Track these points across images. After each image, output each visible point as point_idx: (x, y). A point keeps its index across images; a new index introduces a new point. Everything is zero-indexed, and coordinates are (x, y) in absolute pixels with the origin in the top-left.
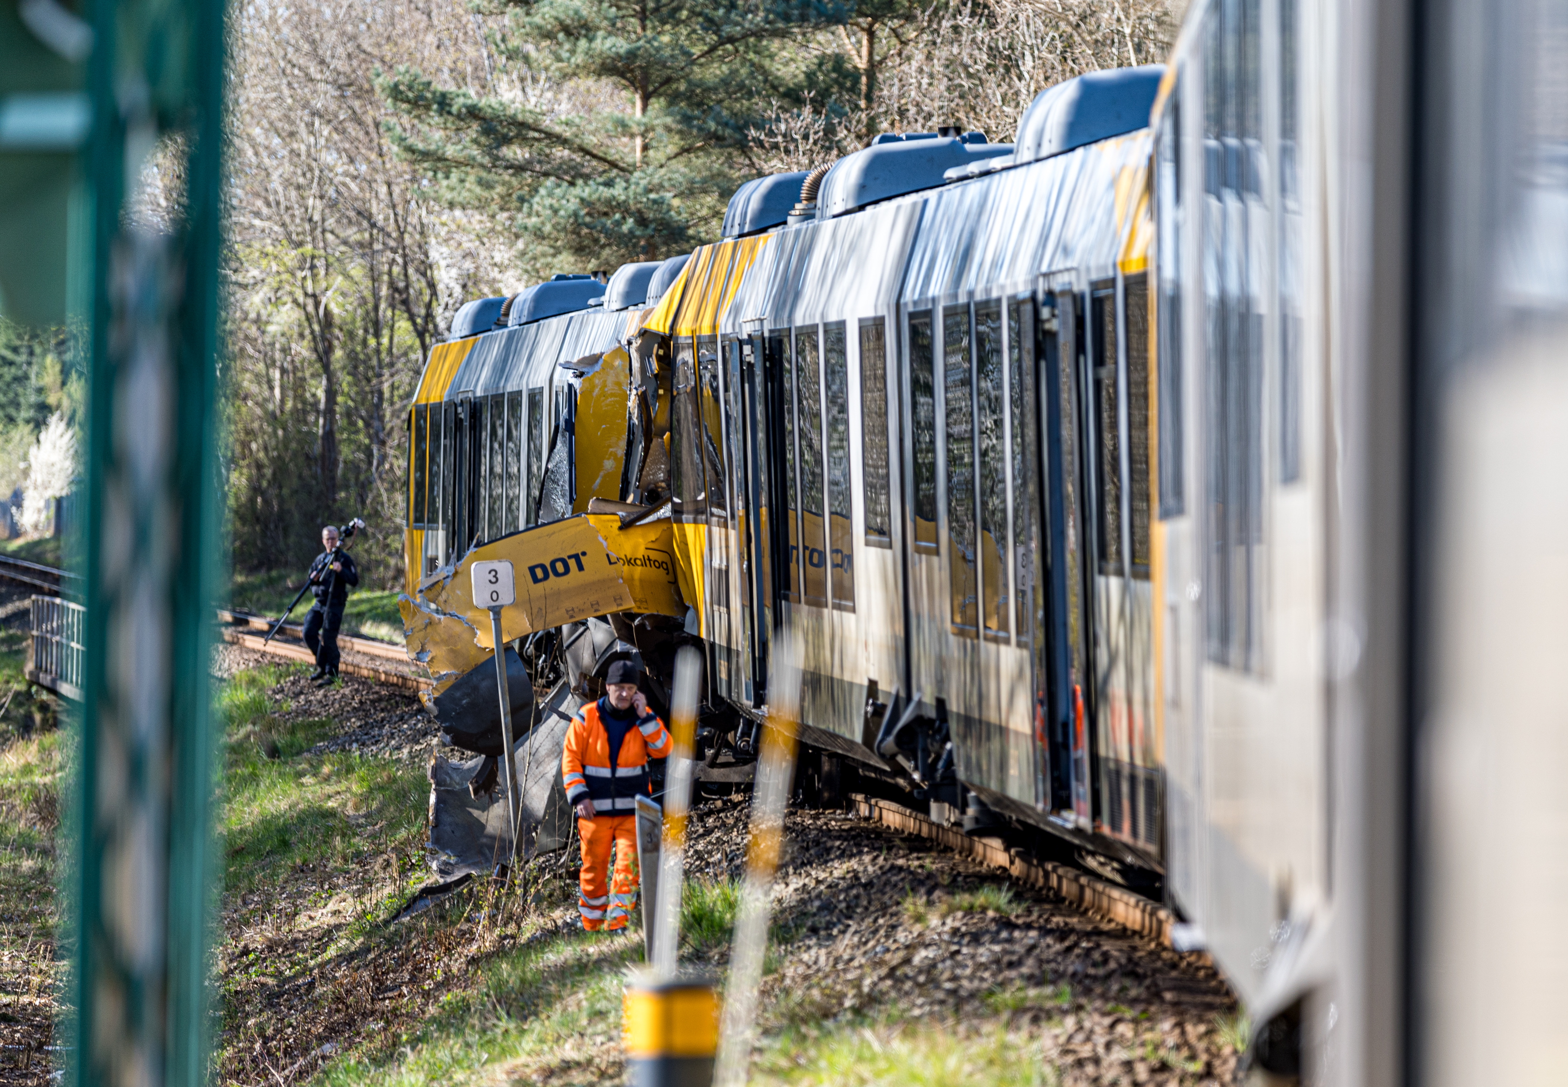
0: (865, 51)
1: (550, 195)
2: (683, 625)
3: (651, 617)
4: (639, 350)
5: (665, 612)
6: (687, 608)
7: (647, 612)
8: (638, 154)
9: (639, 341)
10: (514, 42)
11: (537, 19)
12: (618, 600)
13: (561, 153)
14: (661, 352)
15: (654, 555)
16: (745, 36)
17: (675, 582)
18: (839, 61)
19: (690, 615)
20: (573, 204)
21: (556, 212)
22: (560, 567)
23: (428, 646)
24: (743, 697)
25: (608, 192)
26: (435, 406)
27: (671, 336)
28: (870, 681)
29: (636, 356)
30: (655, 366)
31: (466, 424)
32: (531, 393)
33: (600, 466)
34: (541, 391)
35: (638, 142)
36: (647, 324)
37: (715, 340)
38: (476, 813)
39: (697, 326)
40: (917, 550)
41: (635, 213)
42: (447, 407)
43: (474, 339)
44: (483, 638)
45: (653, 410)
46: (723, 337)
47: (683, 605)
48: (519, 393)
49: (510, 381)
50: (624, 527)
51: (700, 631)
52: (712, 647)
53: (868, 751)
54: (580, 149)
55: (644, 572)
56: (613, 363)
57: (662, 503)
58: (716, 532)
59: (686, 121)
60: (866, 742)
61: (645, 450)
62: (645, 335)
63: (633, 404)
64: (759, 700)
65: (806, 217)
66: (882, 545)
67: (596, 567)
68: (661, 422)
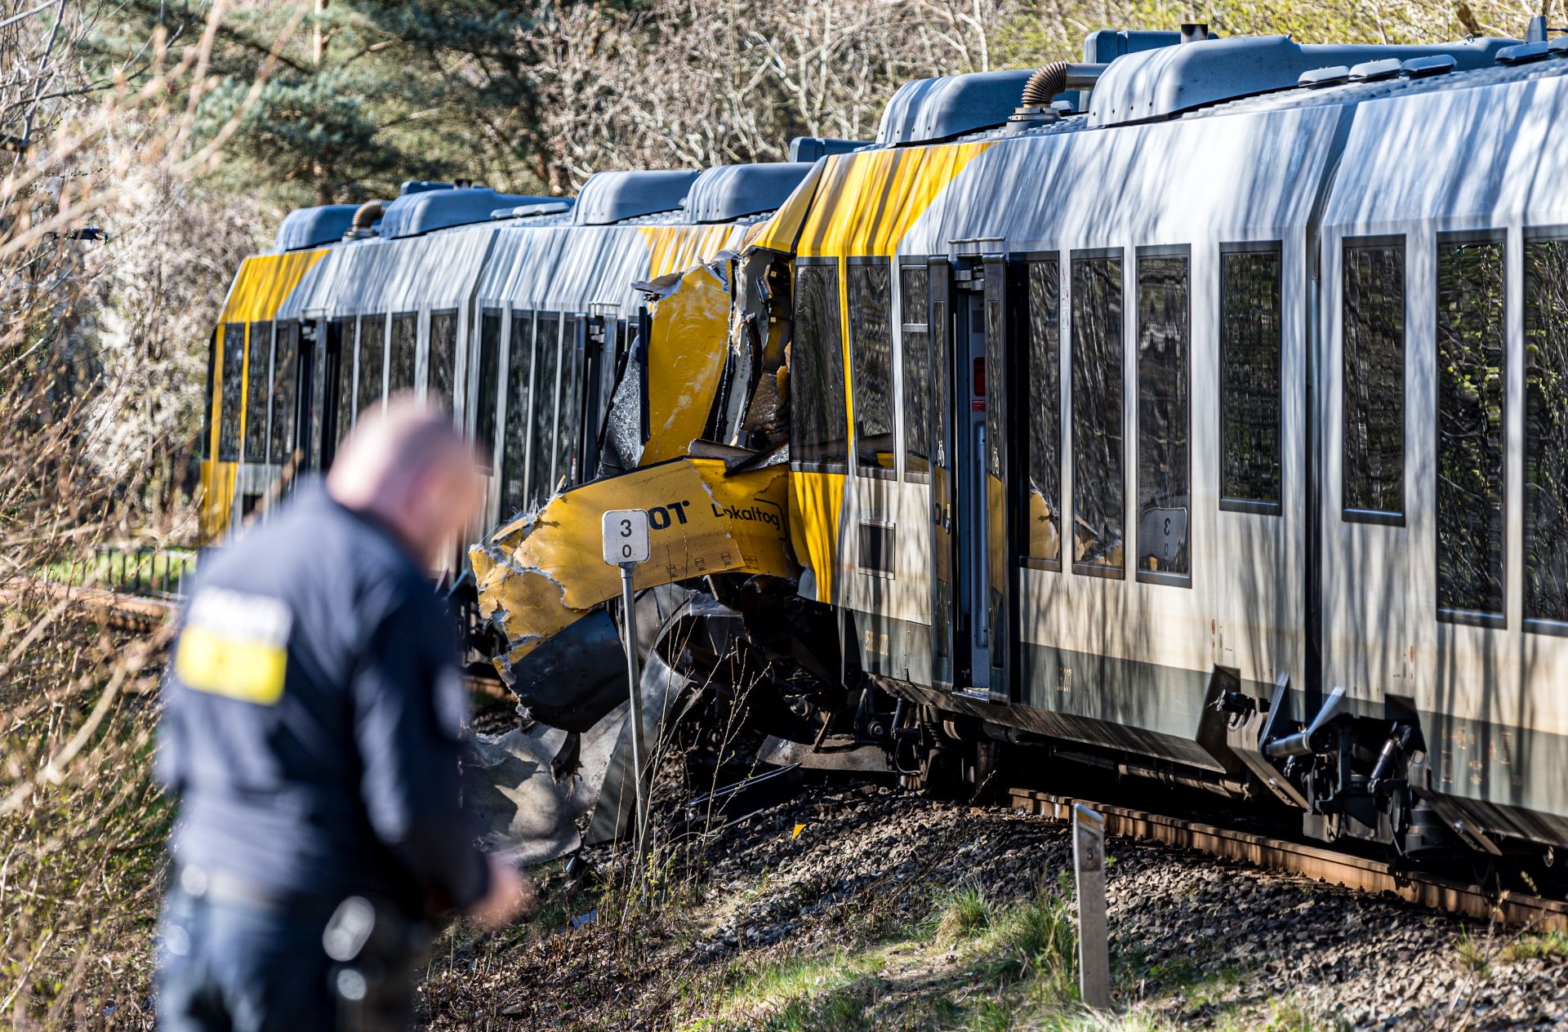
1: (228, 94)
2: (797, 589)
3: (761, 578)
4: (746, 270)
5: (776, 573)
6: (802, 569)
7: (757, 572)
8: (319, 54)
9: (747, 261)
12: (726, 557)
13: (234, 49)
14: (774, 274)
15: (763, 507)
17: (786, 539)
19: (804, 577)
20: (253, 107)
21: (235, 115)
22: (659, 518)
23: (505, 605)
24: (921, 676)
25: (290, 94)
26: (263, 327)
27: (793, 256)
28: (1219, 670)
29: (741, 276)
30: (768, 290)
31: (322, 346)
32: (435, 316)
33: (673, 401)
34: (454, 314)
35: (317, 40)
36: (758, 242)
37: (884, 262)
38: (508, 793)
39: (848, 246)
40: (1347, 518)
41: (322, 118)
42: (284, 328)
43: (320, 251)
44: (571, 597)
45: (765, 339)
46: (904, 260)
47: (796, 565)
48: (414, 316)
49: (396, 299)
50: (731, 473)
51: (821, 594)
52: (850, 615)
53: (1199, 750)
54: (255, 45)
55: (753, 526)
56: (699, 284)
57: (774, 448)
58: (869, 483)
59: (375, 16)
60: (1201, 740)
61: (753, 386)
62: (754, 253)
63: (736, 332)
64: (963, 681)
65: (1031, 123)
66: (1262, 511)
67: (700, 519)
68: (772, 354)
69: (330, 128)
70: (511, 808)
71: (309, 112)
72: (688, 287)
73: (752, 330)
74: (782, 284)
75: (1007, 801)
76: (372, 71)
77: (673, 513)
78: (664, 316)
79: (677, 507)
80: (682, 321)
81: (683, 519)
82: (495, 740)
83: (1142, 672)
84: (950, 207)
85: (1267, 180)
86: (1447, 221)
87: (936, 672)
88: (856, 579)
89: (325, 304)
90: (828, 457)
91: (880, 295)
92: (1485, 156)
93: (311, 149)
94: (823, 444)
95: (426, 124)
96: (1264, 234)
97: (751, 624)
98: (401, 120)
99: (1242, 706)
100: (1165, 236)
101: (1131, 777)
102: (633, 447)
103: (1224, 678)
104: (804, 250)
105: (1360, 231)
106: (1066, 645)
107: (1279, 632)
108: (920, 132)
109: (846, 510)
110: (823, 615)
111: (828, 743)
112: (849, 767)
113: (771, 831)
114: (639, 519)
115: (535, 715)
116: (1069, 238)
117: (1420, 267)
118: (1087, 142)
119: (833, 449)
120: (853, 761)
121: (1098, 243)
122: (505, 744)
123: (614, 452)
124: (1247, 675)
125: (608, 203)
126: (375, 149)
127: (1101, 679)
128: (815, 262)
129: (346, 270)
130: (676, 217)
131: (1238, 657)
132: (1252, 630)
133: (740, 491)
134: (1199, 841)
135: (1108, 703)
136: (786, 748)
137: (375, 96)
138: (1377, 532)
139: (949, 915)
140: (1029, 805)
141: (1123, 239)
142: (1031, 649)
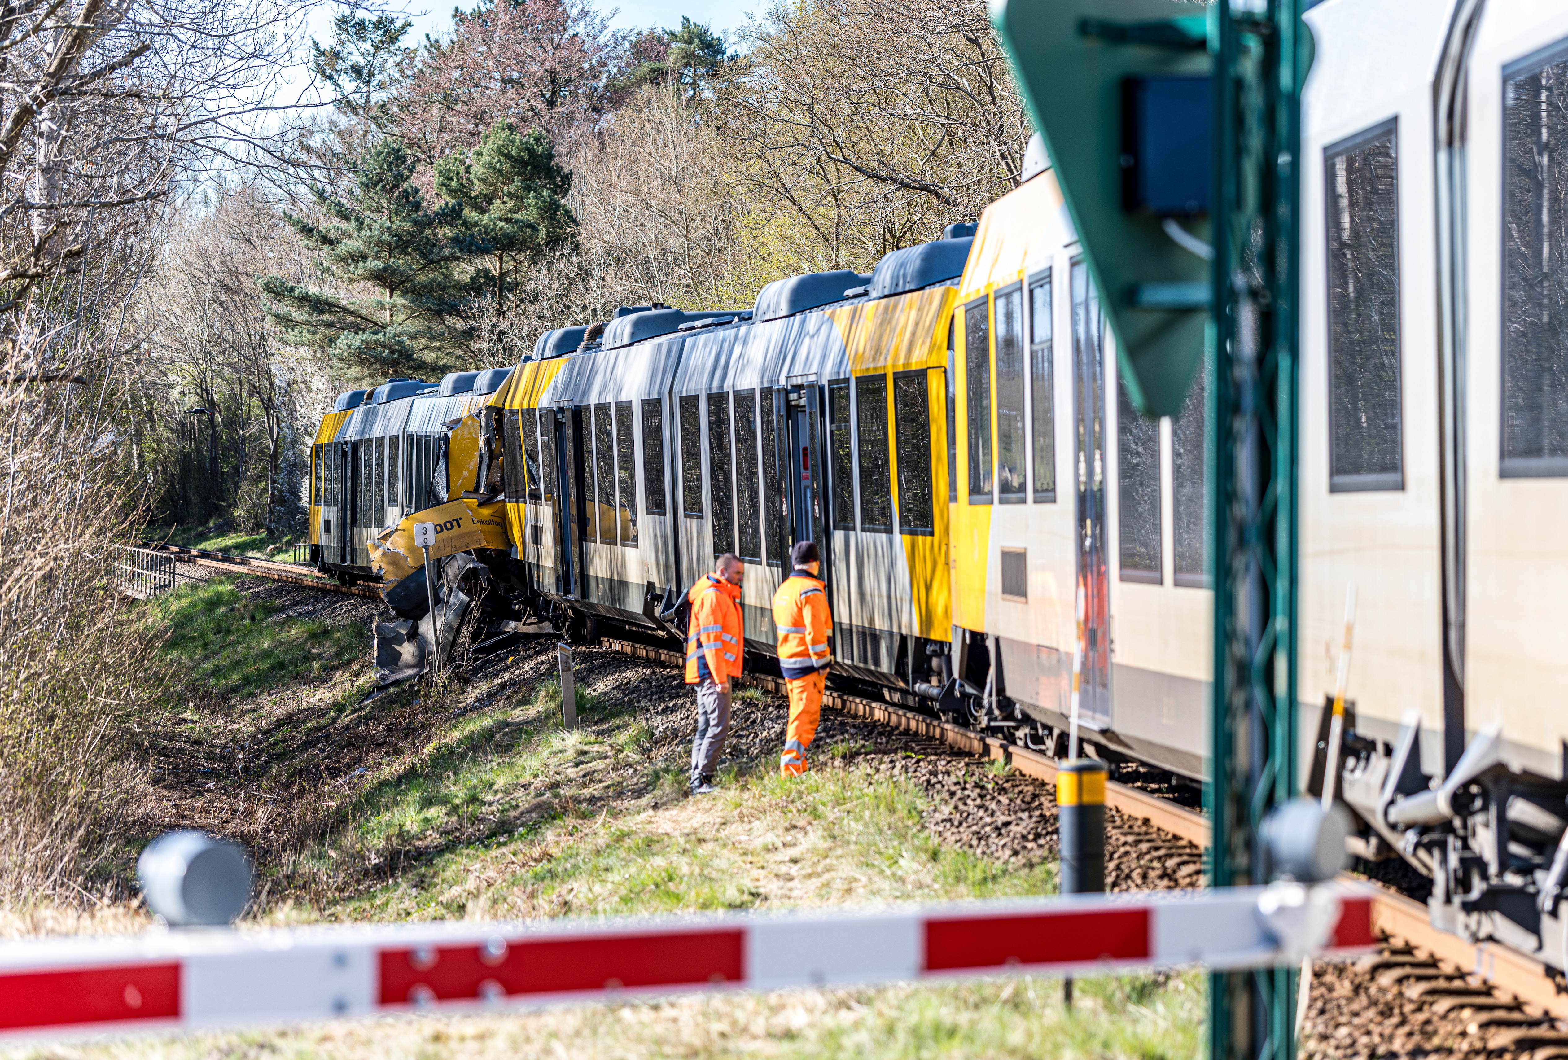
0: (498, 267)
1: (347, 338)
2: (510, 554)
3: (495, 550)
4: (485, 416)
5: (501, 548)
6: (512, 545)
7: (493, 547)
8: (388, 319)
9: (485, 412)
10: (326, 264)
11: (338, 252)
12: (478, 541)
13: (350, 319)
14: (496, 417)
15: (495, 519)
16: (440, 261)
17: (506, 533)
18: (486, 272)
19: (513, 548)
20: (358, 343)
21: (349, 347)
22: (448, 525)
23: (383, 566)
24: (553, 591)
25: (374, 337)
26: (328, 445)
27: (503, 409)
28: (649, 582)
29: (483, 419)
30: (494, 424)
31: (350, 453)
32: (391, 438)
33: (461, 474)
34: (398, 437)
35: (388, 312)
36: (489, 404)
37: (534, 409)
38: (398, 648)
39: (521, 405)
40: (686, 516)
41: (389, 348)
42: (336, 445)
43: (351, 411)
44: (410, 562)
45: (494, 446)
46: (540, 409)
47: (510, 544)
48: (383, 438)
49: (377, 432)
50: (480, 505)
51: (519, 557)
52: (529, 564)
53: (644, 618)
54: (360, 316)
55: (491, 527)
56: (470, 422)
57: (499, 493)
58: (533, 507)
59: (413, 302)
60: (645, 612)
61: (489, 466)
62: (488, 408)
63: (482, 443)
64: (567, 592)
65: (587, 349)
66: (659, 514)
67: (467, 525)
68: (497, 452)
69: (392, 352)
70: (400, 654)
71: (384, 346)
72: (465, 424)
73: (488, 442)
74: (500, 421)
75: (600, 644)
76: (412, 326)
77: (455, 523)
78: (455, 437)
79: (457, 520)
80: (463, 439)
81: (459, 526)
82: (392, 625)
83: (624, 584)
84: (555, 387)
85: (657, 371)
86: (710, 389)
87: (558, 590)
88: (531, 547)
89: (351, 435)
90: (518, 497)
91: (533, 424)
92: (723, 360)
93: (383, 361)
94: (517, 491)
95: (439, 349)
96: (655, 396)
97: (491, 570)
98: (427, 347)
99: (659, 598)
100: (623, 398)
101: (630, 630)
102: (443, 494)
103: (651, 586)
104: (507, 407)
105: (684, 394)
106: (599, 575)
107: (667, 566)
108: (547, 354)
109: (526, 519)
110: (520, 564)
111: (528, 621)
112: (539, 631)
113: (501, 660)
114: (431, 528)
115: (397, 613)
116: (593, 400)
117: (703, 406)
118: (601, 355)
119: (520, 493)
120: (541, 628)
121: (602, 401)
122: (396, 627)
123: (436, 497)
124: (657, 585)
125: (450, 386)
126: (414, 360)
127: (611, 588)
128: (511, 411)
129: (359, 419)
130: (470, 393)
131: (654, 578)
132: (658, 565)
133: (486, 512)
134: (663, 657)
135: (614, 601)
136: (512, 624)
137: (412, 337)
138: (695, 521)
139: (543, 693)
140: (608, 644)
141: (610, 399)
142: (588, 576)
